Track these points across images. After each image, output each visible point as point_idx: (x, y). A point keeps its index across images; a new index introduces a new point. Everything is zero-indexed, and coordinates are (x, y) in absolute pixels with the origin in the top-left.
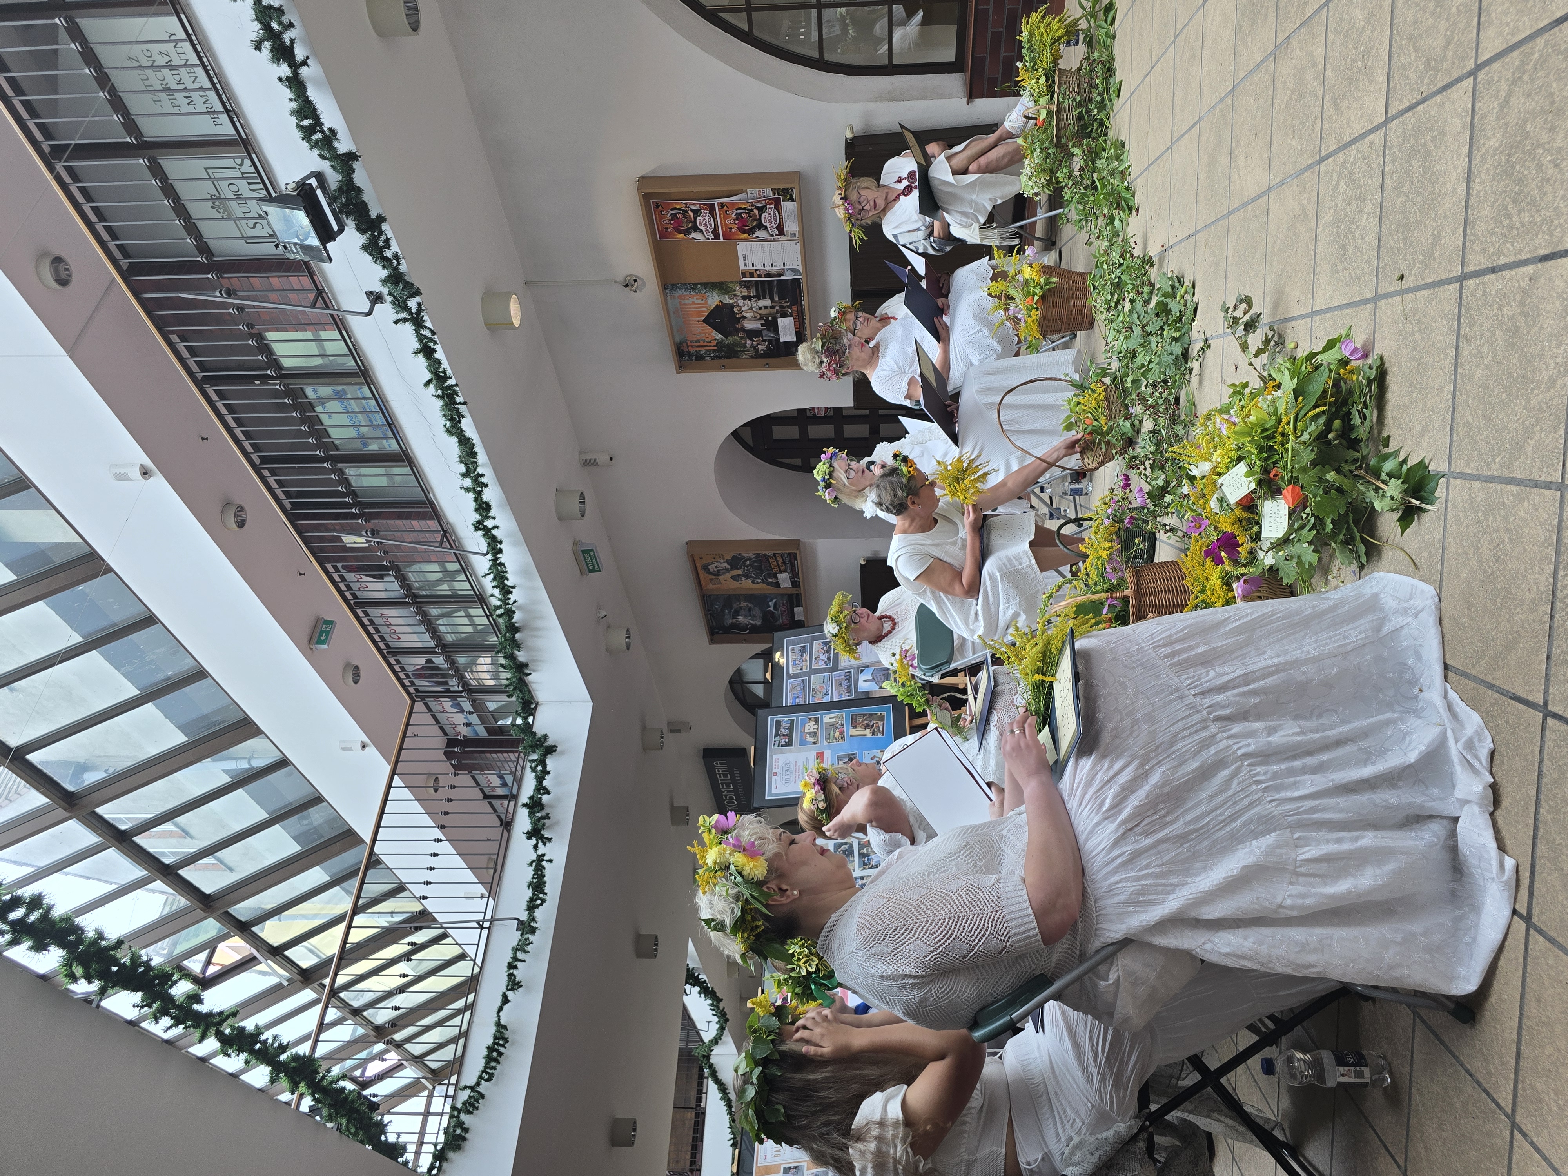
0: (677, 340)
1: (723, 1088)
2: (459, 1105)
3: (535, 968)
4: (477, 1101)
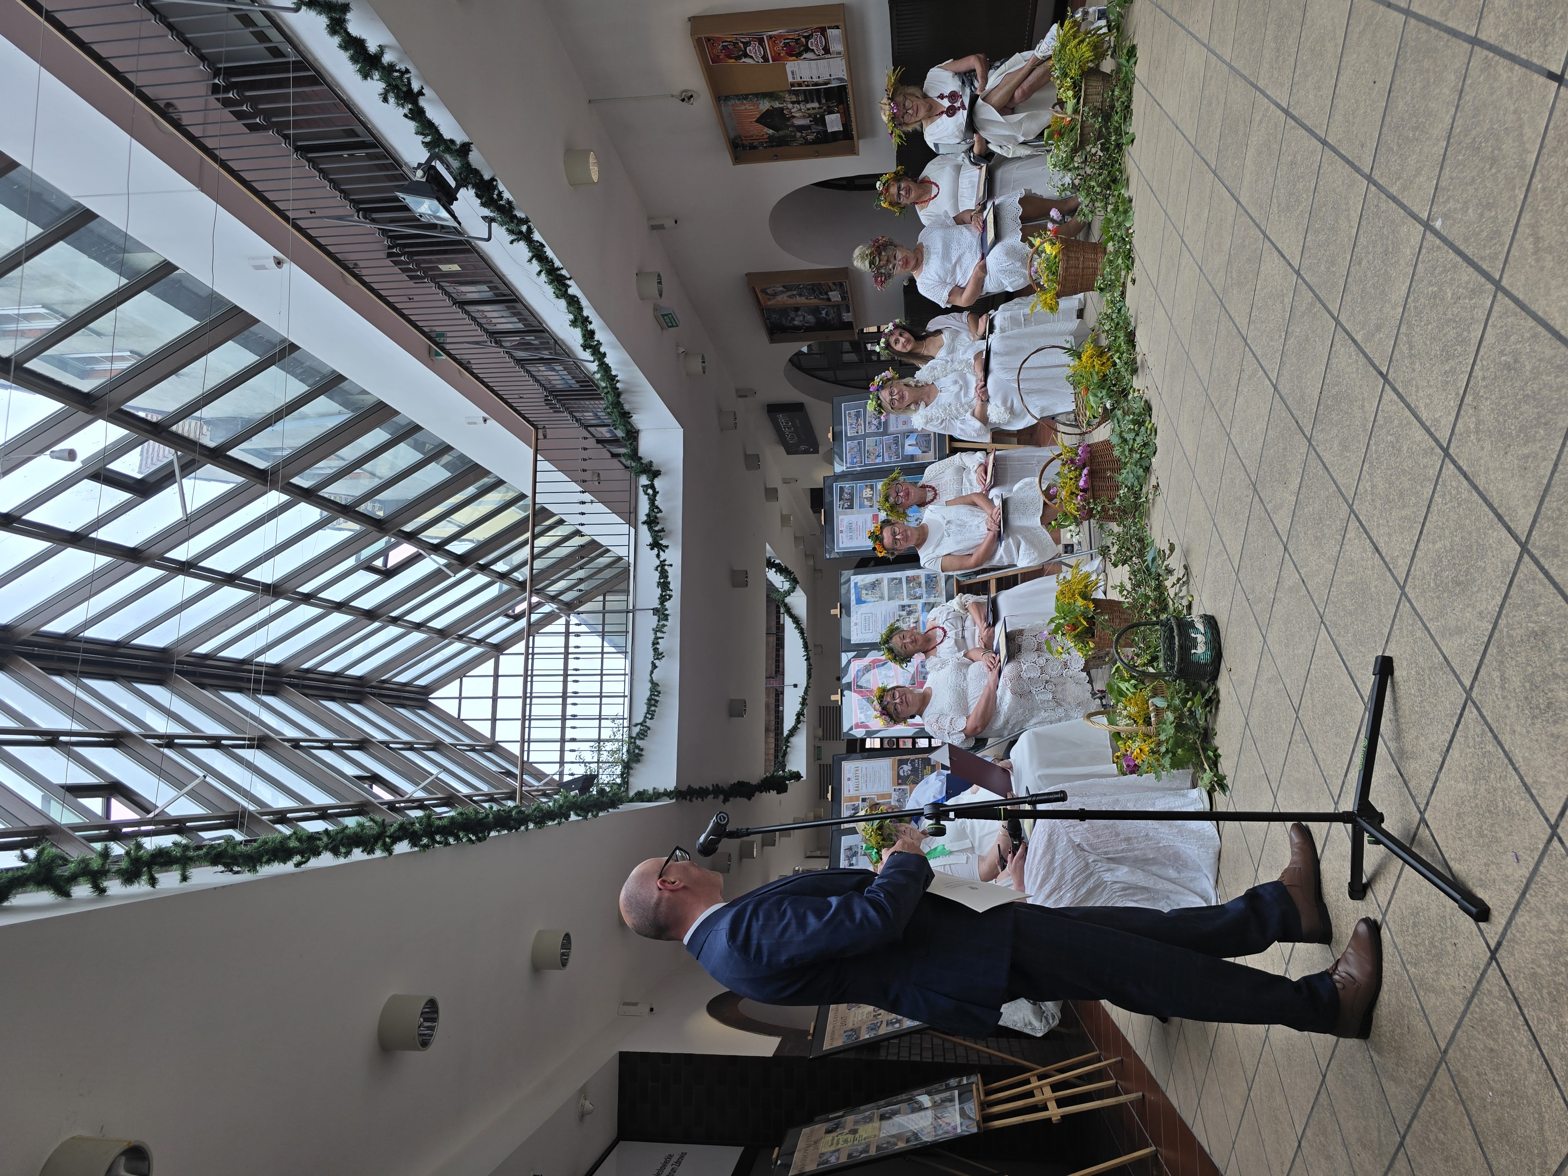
0: (732, 136)
1: (796, 620)
2: (634, 735)
3: (672, 642)
4: (646, 732)
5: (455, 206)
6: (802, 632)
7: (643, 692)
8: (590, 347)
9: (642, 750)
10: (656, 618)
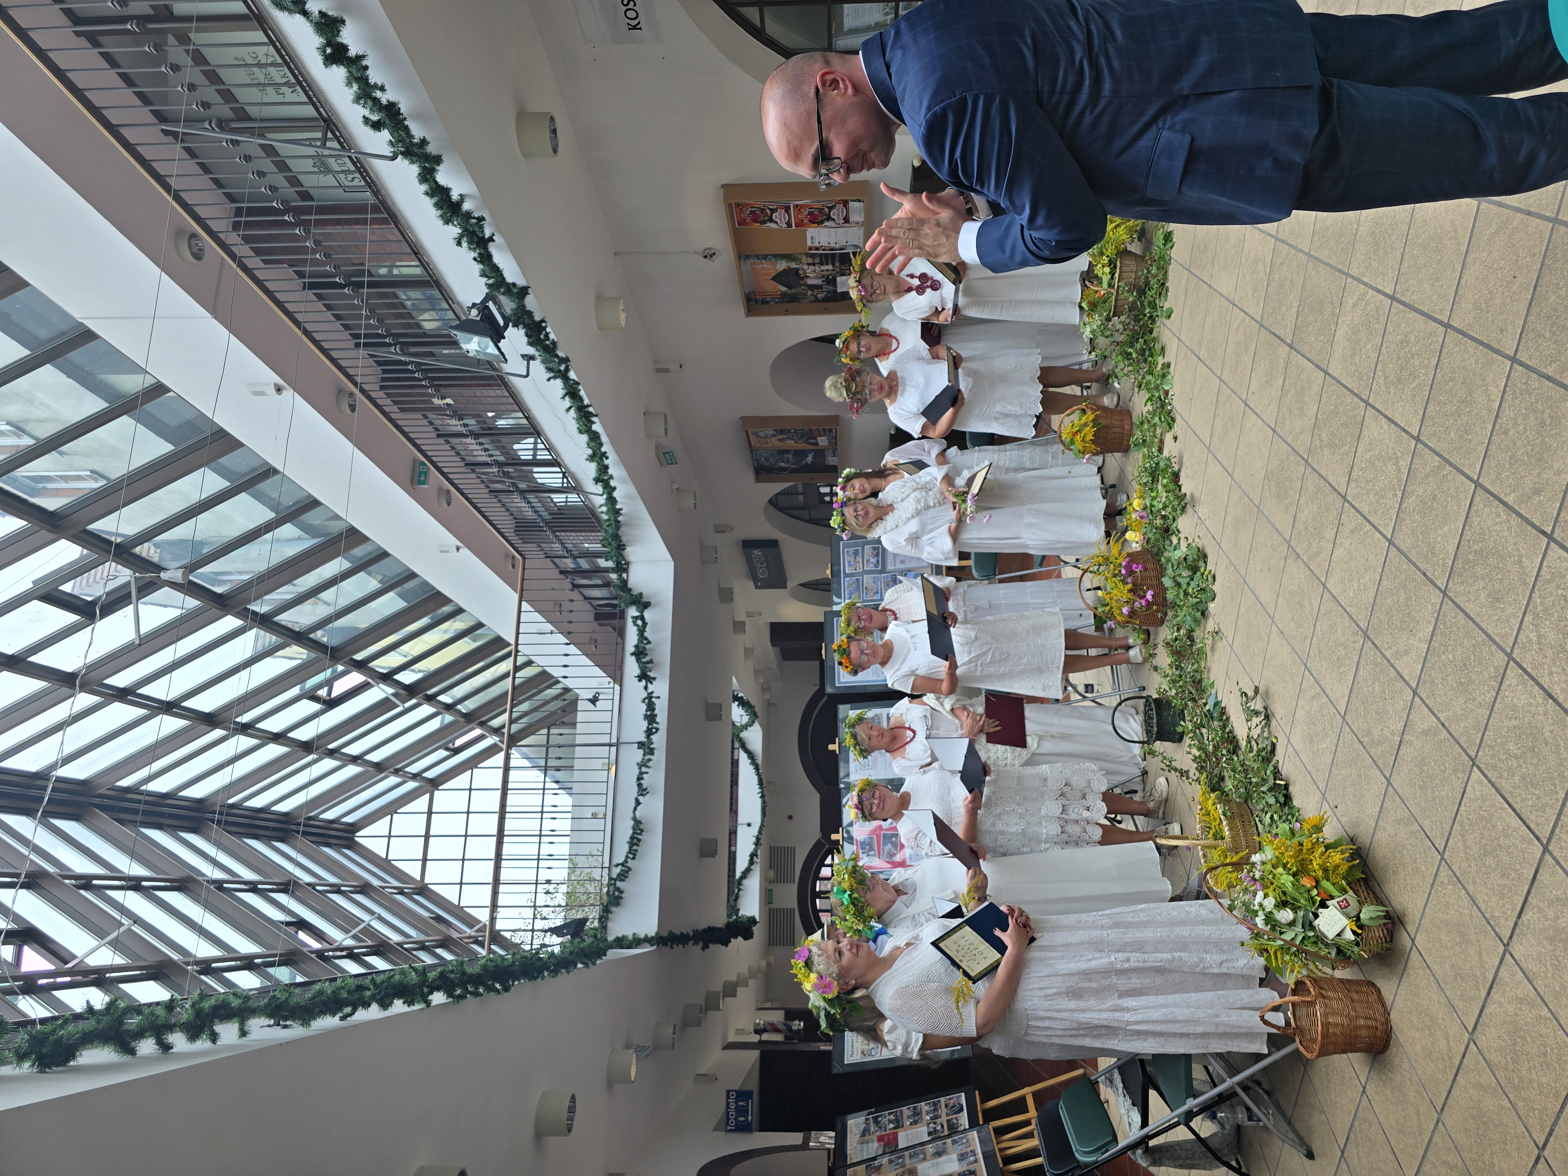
0: (748, 290)
1: (751, 755)
2: (614, 876)
3: (656, 778)
4: (627, 872)
5: (502, 344)
6: (757, 768)
7: (625, 831)
8: (602, 481)
9: (622, 892)
10: (641, 752)
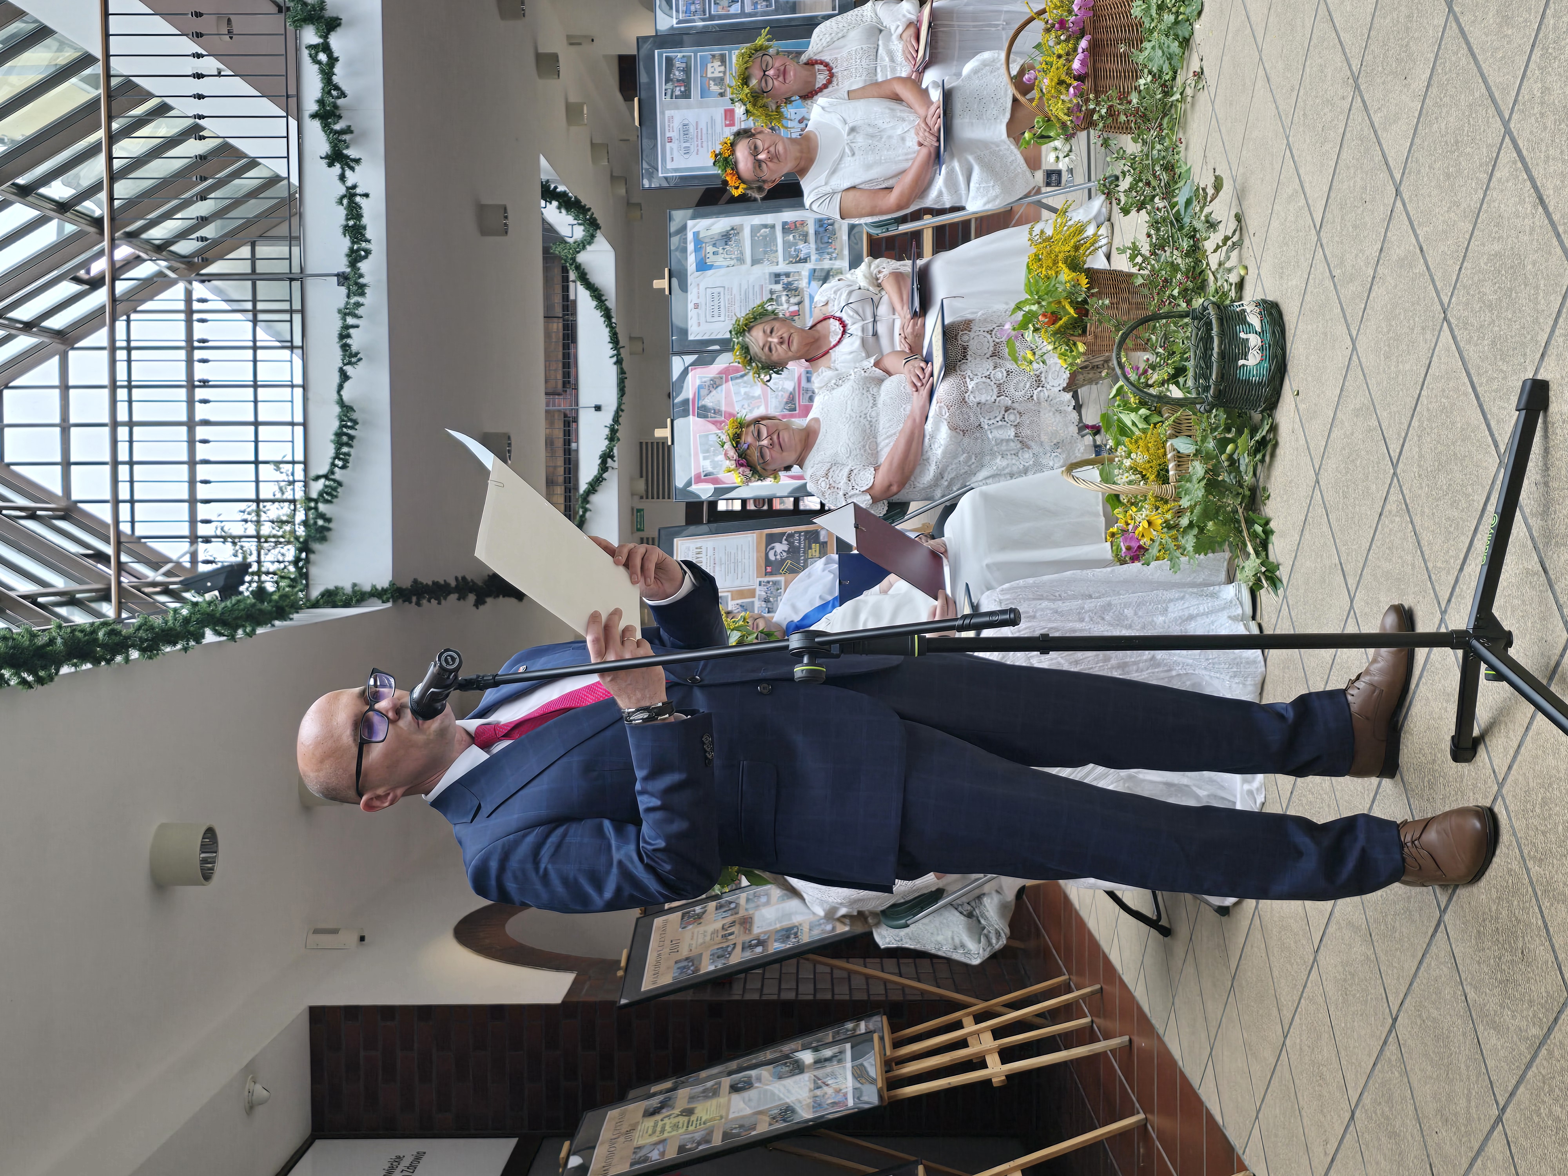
2: (314, 495)
3: (374, 334)
4: (335, 489)
7: (327, 420)
9: (328, 520)
10: (343, 290)
